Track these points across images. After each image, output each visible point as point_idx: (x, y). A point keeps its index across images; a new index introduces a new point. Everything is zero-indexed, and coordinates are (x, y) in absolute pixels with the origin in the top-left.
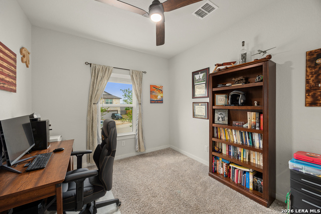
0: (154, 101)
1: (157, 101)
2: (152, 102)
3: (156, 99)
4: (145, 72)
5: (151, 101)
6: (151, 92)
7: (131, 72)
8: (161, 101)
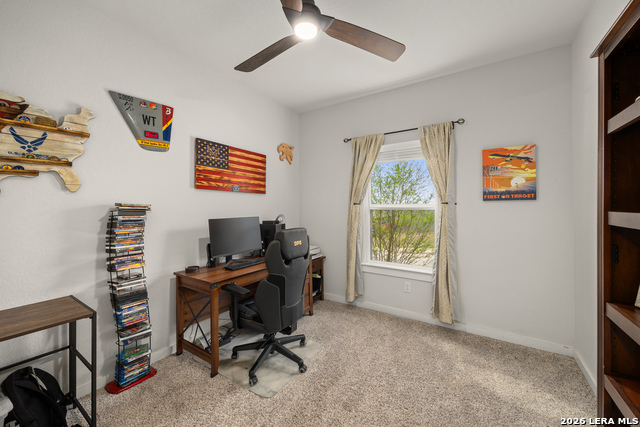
0: (497, 193)
1: (509, 193)
2: (489, 196)
3: (503, 189)
4: (461, 121)
5: (485, 193)
6: (487, 168)
7: (420, 132)
8: (529, 194)
